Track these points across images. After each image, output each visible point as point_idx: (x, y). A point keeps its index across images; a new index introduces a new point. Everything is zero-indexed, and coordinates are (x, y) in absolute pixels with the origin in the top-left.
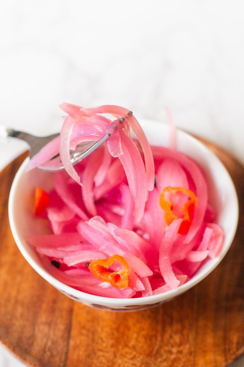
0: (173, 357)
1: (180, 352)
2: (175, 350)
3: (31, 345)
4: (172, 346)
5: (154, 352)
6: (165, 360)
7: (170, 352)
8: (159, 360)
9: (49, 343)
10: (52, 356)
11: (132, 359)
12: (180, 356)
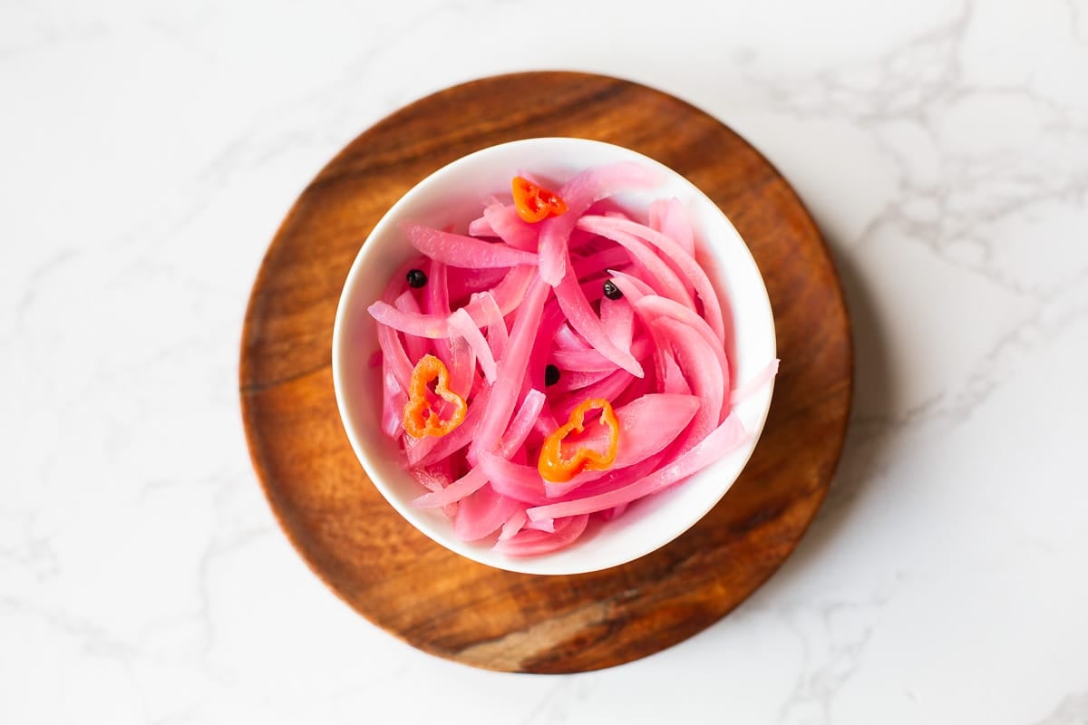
0: (379, 542)
1: (394, 550)
2: (394, 539)
3: (287, 312)
4: (400, 533)
5: (374, 509)
6: (367, 533)
7: (387, 534)
8: (364, 524)
9: (307, 338)
10: (284, 355)
11: (345, 481)
12: (387, 554)
